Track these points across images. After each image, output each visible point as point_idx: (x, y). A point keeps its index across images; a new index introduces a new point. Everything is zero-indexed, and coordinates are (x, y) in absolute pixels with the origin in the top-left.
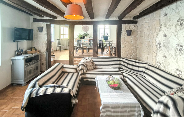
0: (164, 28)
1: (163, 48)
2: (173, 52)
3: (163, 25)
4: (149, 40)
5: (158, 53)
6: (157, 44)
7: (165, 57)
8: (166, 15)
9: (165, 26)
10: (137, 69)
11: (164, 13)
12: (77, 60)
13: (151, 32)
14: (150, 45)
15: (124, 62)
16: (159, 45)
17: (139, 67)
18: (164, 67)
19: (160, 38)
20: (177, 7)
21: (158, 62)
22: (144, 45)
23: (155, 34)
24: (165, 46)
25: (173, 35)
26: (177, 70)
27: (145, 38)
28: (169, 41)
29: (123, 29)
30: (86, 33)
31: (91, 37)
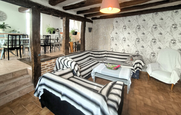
0: (115, 29)
1: (115, 40)
2: (121, 42)
3: (115, 27)
4: (105, 36)
5: (112, 43)
6: (111, 38)
7: (116, 45)
8: (117, 22)
9: (116, 28)
10: (101, 56)
11: (116, 21)
12: (46, 64)
13: (107, 31)
14: (105, 39)
15: (92, 54)
16: (112, 39)
17: (102, 54)
18: (116, 50)
19: (113, 35)
20: (123, 19)
21: (111, 49)
22: (100, 39)
23: (110, 32)
24: (116, 39)
25: (121, 33)
26: (123, 50)
27: (101, 34)
28: (119, 36)
29: (86, 26)
30: (4, 23)
31: (13, 31)
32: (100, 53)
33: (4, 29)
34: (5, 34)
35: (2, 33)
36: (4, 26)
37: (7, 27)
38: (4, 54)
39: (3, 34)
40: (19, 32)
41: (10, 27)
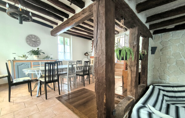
30: (38, 49)
31: (47, 57)
32: (176, 89)
33: (38, 55)
34: (40, 62)
35: (37, 60)
36: (38, 52)
37: (41, 53)
38: (40, 88)
39: (38, 62)
40: (52, 58)
41: (44, 53)
